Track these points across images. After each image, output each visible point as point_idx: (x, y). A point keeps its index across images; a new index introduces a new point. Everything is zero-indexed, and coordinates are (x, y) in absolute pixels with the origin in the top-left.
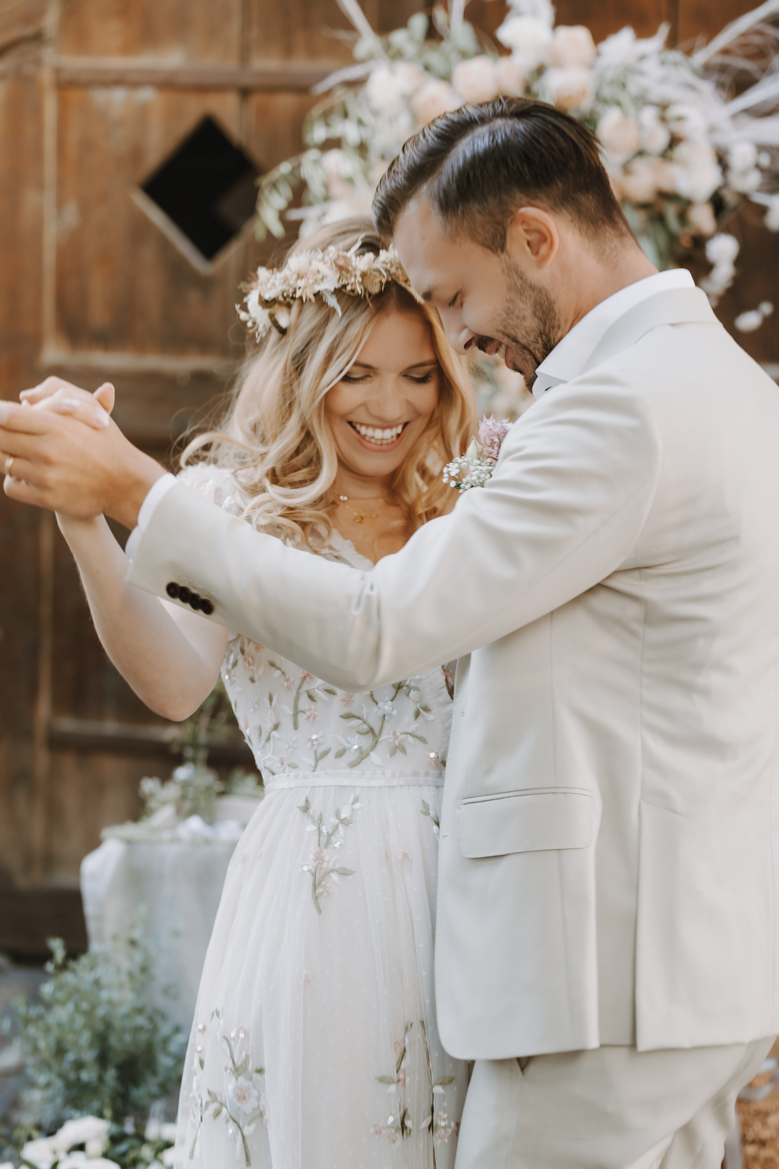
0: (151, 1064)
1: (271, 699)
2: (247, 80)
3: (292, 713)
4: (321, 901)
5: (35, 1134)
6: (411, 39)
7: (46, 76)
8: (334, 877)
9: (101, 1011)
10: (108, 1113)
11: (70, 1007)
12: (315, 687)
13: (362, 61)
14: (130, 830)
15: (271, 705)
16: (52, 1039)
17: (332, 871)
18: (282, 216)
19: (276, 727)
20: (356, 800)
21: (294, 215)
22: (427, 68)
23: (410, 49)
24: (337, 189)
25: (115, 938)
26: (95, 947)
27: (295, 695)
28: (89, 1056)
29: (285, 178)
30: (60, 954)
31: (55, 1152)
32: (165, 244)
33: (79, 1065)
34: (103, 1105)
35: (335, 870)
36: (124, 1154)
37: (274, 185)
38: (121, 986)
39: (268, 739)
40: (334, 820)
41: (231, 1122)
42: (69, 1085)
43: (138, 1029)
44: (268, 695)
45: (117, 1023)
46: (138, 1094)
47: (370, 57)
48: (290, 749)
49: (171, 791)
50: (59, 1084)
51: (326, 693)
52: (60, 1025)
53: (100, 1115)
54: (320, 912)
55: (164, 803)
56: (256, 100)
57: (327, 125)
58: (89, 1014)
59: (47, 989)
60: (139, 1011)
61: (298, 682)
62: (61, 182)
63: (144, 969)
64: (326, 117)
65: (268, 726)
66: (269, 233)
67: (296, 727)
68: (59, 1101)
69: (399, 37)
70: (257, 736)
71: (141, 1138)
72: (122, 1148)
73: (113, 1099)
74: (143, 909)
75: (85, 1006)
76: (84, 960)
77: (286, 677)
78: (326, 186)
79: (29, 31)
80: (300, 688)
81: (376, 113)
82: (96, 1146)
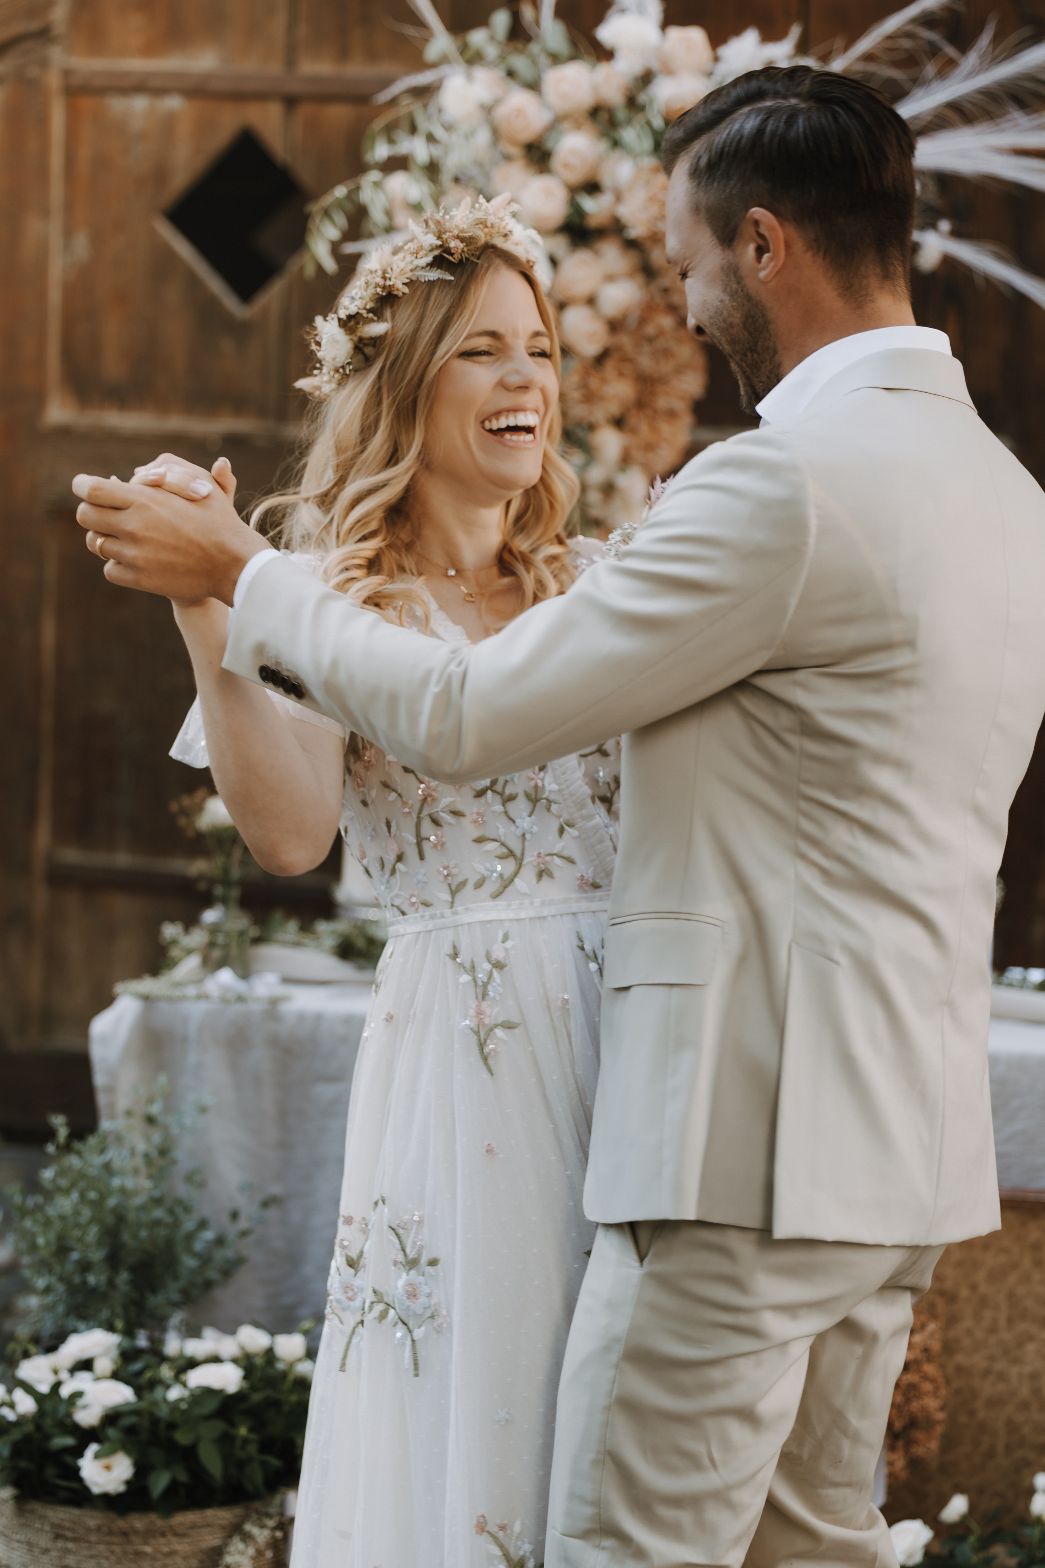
0: (171, 1264)
1: (388, 825)
2: (294, 87)
3: (415, 841)
4: (491, 1061)
5: (32, 1349)
6: (492, 38)
7: (54, 80)
8: (499, 1032)
9: (112, 1202)
10: (119, 1324)
11: (75, 1196)
12: (438, 810)
13: (433, 66)
14: (147, 985)
15: (390, 832)
16: (52, 1236)
17: (496, 1026)
18: (335, 248)
19: (400, 858)
20: (506, 938)
21: (350, 248)
22: (511, 74)
23: (491, 52)
24: (402, 218)
25: (129, 1113)
26: (105, 1124)
27: (416, 820)
28: (97, 1255)
29: (339, 204)
30: (63, 1133)
31: (56, 1372)
32: (194, 282)
33: (85, 1266)
34: (114, 1315)
35: (498, 1025)
36: (139, 1373)
37: (326, 213)
38: (136, 1172)
39: (393, 872)
40: (487, 966)
41: (400, 1324)
42: (72, 1290)
43: (157, 1223)
44: (385, 821)
45: (131, 1216)
46: (155, 1301)
47: (444, 60)
48: (420, 884)
49: (197, 938)
50: (60, 1288)
51: (452, 815)
52: (62, 1218)
53: (110, 1328)
54: (492, 1074)
55: (189, 952)
56: (304, 111)
57: (391, 141)
58: (98, 1205)
59: (48, 1174)
60: (157, 1201)
61: (417, 806)
62: (69, 207)
63: (163, 1152)
64: (389, 132)
65: (390, 858)
66: (320, 268)
67: (422, 857)
68: (61, 1309)
69: (478, 37)
70: (379, 868)
71: (157, 1354)
72: (137, 1366)
73: (125, 1308)
74: (163, 1079)
75: (92, 1195)
76: (92, 1140)
77: (403, 801)
78: (389, 214)
79: (34, 25)
80: (420, 811)
81: (449, 128)
82: (104, 1365)
